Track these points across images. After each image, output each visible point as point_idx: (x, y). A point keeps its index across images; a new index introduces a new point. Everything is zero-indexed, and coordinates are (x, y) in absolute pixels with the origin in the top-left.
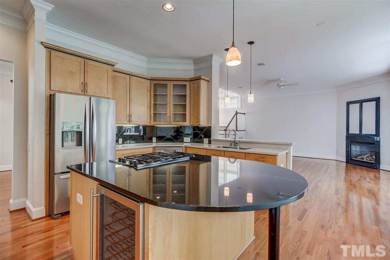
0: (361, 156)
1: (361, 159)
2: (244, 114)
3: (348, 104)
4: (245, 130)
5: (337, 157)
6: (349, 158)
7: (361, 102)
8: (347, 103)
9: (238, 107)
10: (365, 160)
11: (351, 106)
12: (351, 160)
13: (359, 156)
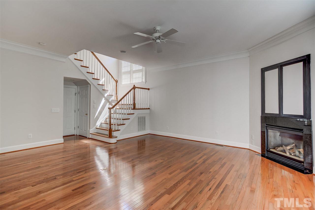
0: (282, 147)
1: (281, 151)
2: (149, 89)
3: (264, 70)
4: (149, 109)
5: (251, 145)
6: (266, 148)
7: (280, 67)
8: (262, 69)
9: (143, 82)
10: (288, 155)
11: (266, 73)
12: (269, 151)
13: (279, 146)
